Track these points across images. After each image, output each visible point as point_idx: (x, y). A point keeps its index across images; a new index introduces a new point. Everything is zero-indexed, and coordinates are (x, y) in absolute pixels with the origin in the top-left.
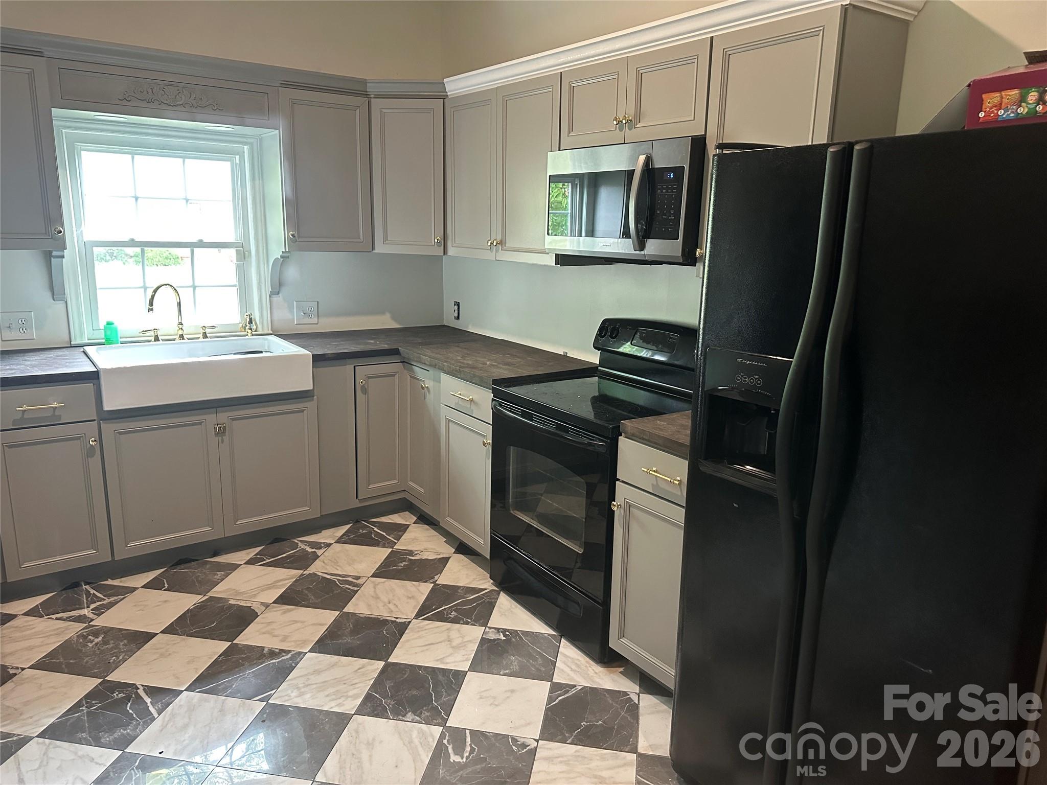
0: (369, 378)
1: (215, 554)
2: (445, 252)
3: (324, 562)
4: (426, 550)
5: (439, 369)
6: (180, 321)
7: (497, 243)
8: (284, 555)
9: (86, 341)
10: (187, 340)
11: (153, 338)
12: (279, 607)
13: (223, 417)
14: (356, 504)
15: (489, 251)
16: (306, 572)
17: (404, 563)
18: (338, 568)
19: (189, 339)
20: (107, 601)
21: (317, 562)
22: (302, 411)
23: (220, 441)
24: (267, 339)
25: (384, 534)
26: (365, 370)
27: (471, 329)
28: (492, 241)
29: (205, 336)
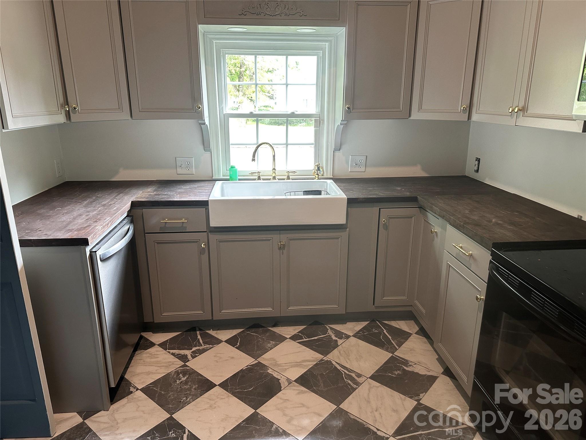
0: (390, 218)
1: (275, 325)
2: (469, 117)
3: (340, 353)
4: (419, 363)
5: (445, 220)
6: (274, 167)
7: (519, 110)
8: (316, 338)
9: (222, 177)
10: (277, 179)
11: (257, 177)
12: (297, 386)
13: (284, 237)
14: (372, 309)
15: (510, 117)
16: (325, 359)
17: (398, 372)
18: (348, 361)
19: (279, 179)
20: (203, 347)
21: (336, 351)
22: (338, 238)
23: (281, 252)
24: (326, 182)
25: (390, 337)
26: (387, 212)
27: (488, 182)
28: (514, 108)
29: (288, 178)
